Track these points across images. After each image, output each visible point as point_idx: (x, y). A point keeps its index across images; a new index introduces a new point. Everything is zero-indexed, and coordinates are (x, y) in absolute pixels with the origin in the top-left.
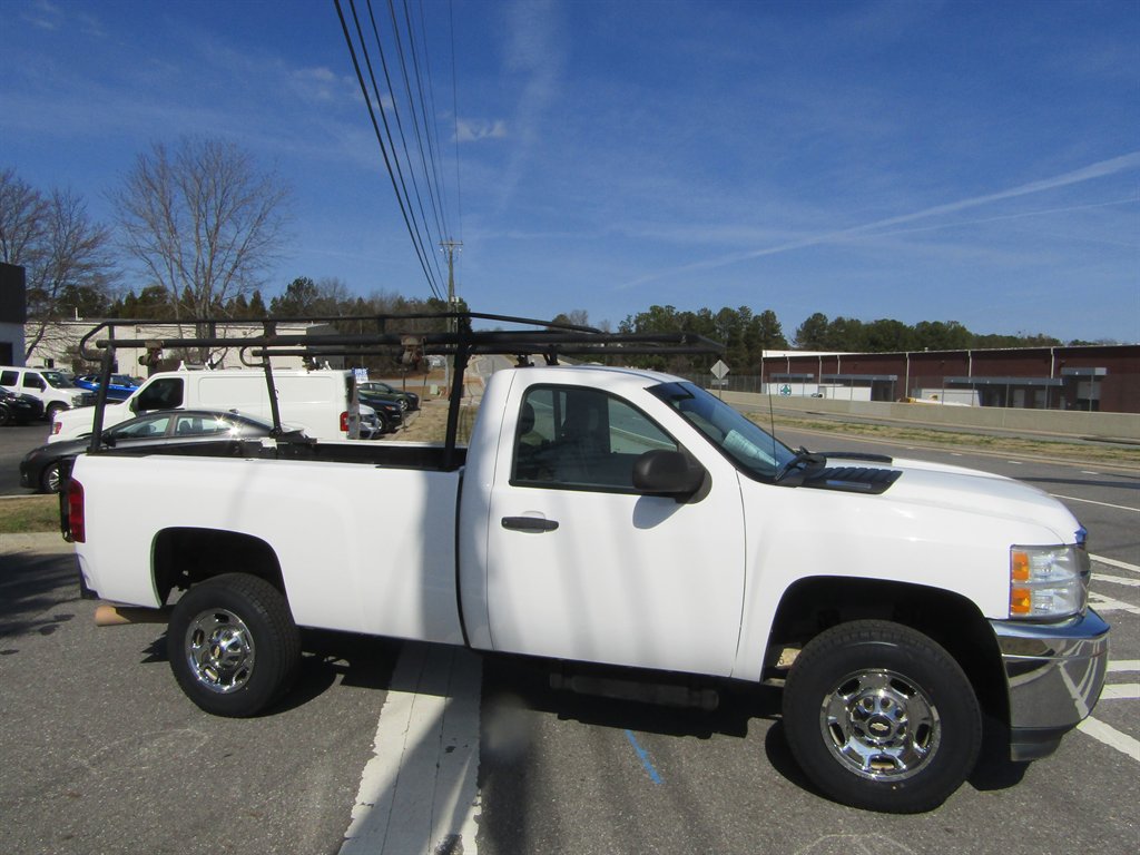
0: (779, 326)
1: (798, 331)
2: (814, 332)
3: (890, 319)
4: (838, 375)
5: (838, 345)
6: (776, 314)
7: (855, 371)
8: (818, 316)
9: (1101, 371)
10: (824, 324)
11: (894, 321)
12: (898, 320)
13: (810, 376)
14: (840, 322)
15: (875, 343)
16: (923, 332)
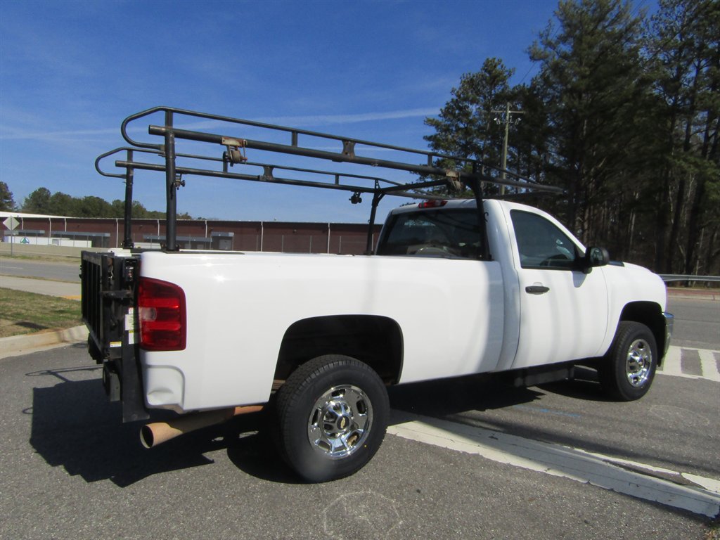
0: (11, 194)
1: (27, 200)
2: (40, 200)
3: (95, 196)
4: (65, 232)
5: (58, 211)
6: (8, 185)
7: (78, 229)
8: (43, 190)
9: (231, 234)
10: (47, 197)
11: (98, 198)
12: (101, 197)
13: (42, 232)
14: (59, 195)
15: (85, 212)
16: (117, 207)
